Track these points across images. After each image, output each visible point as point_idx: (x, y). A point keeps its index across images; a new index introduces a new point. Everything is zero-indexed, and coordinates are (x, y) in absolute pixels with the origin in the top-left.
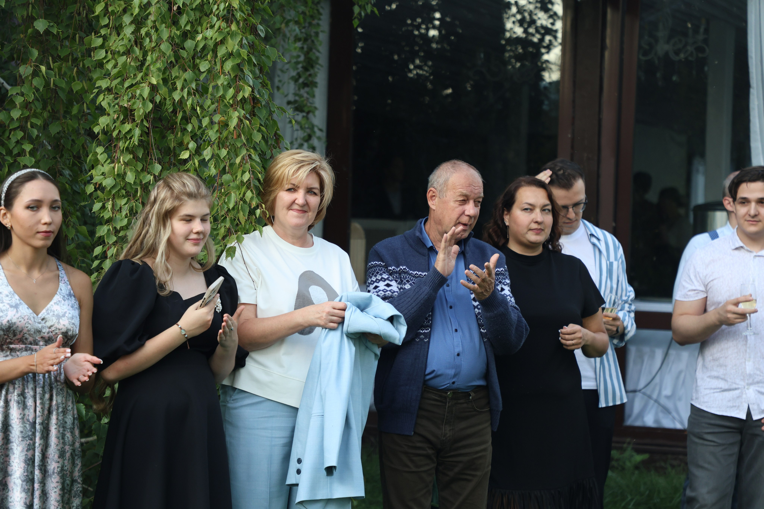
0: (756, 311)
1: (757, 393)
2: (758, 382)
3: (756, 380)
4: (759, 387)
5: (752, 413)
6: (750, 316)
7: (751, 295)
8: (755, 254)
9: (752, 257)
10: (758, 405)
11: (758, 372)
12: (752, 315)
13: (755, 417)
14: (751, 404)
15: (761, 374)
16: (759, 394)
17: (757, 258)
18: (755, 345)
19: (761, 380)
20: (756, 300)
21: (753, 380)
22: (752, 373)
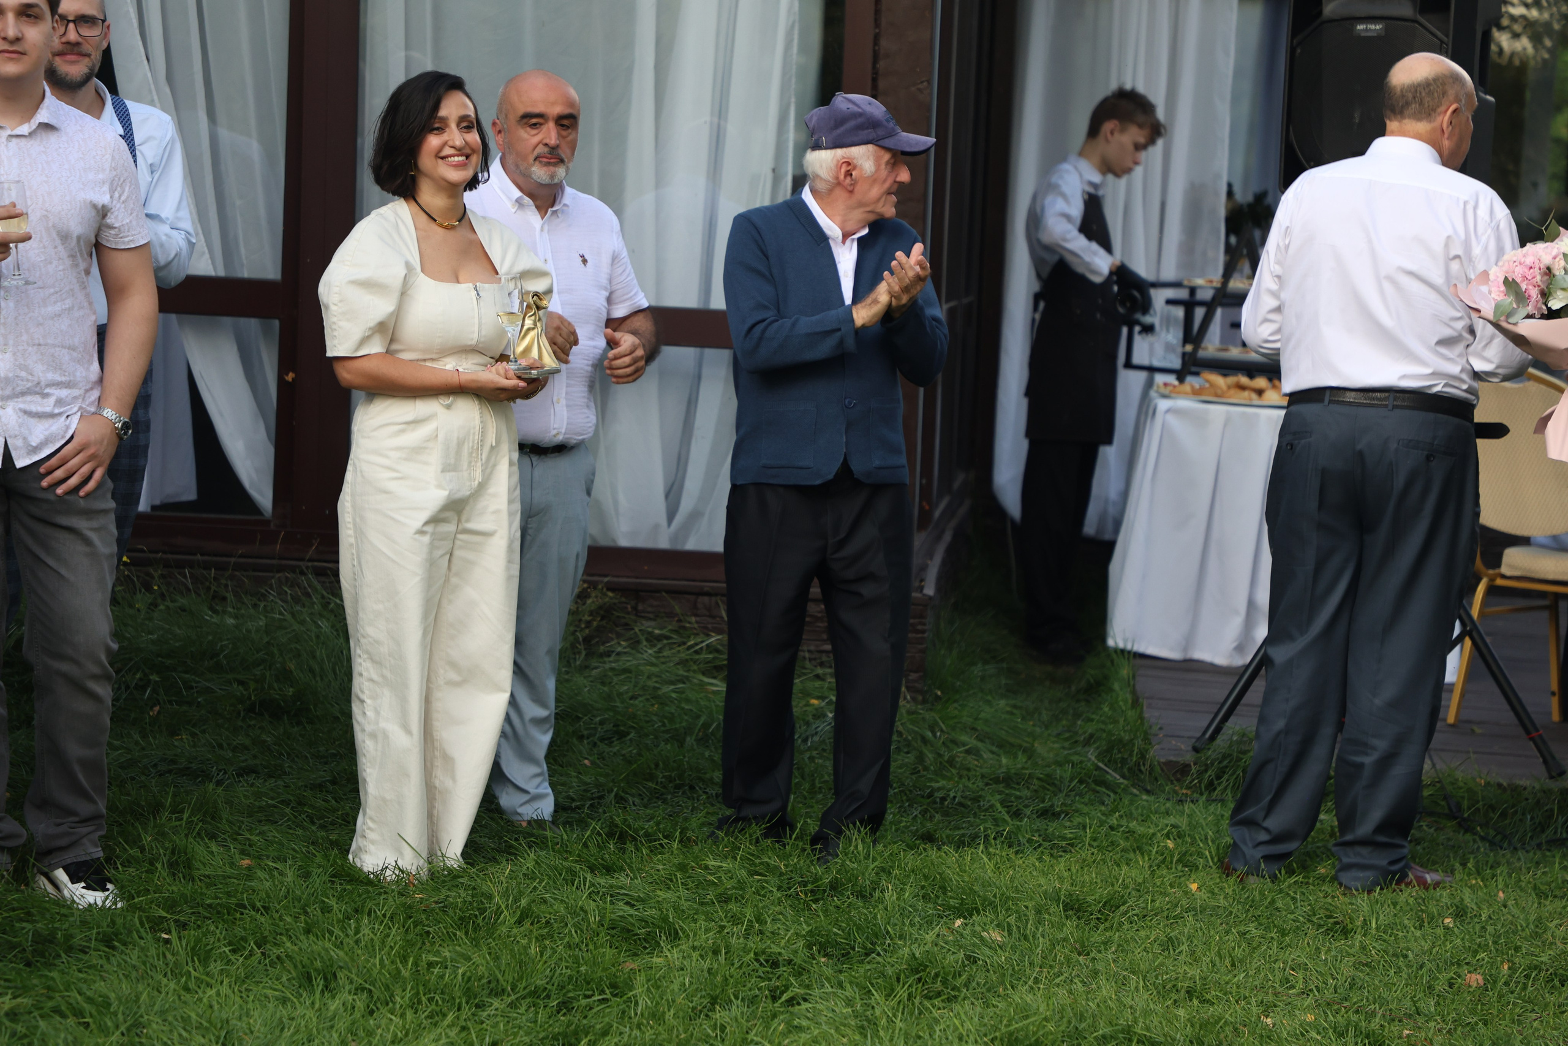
0: (27, 238)
1: (21, 414)
2: (23, 394)
3: (18, 389)
4: (24, 402)
5: (14, 454)
6: (16, 247)
7: (14, 205)
8: (9, 132)
9: (4, 139)
10: (25, 439)
11: (23, 374)
12: (20, 245)
13: (20, 463)
14: (10, 437)
15: (30, 377)
16: (26, 417)
17: (14, 140)
18: (16, 318)
19: (28, 389)
20: (27, 214)
21: (13, 389)
22: (11, 375)
